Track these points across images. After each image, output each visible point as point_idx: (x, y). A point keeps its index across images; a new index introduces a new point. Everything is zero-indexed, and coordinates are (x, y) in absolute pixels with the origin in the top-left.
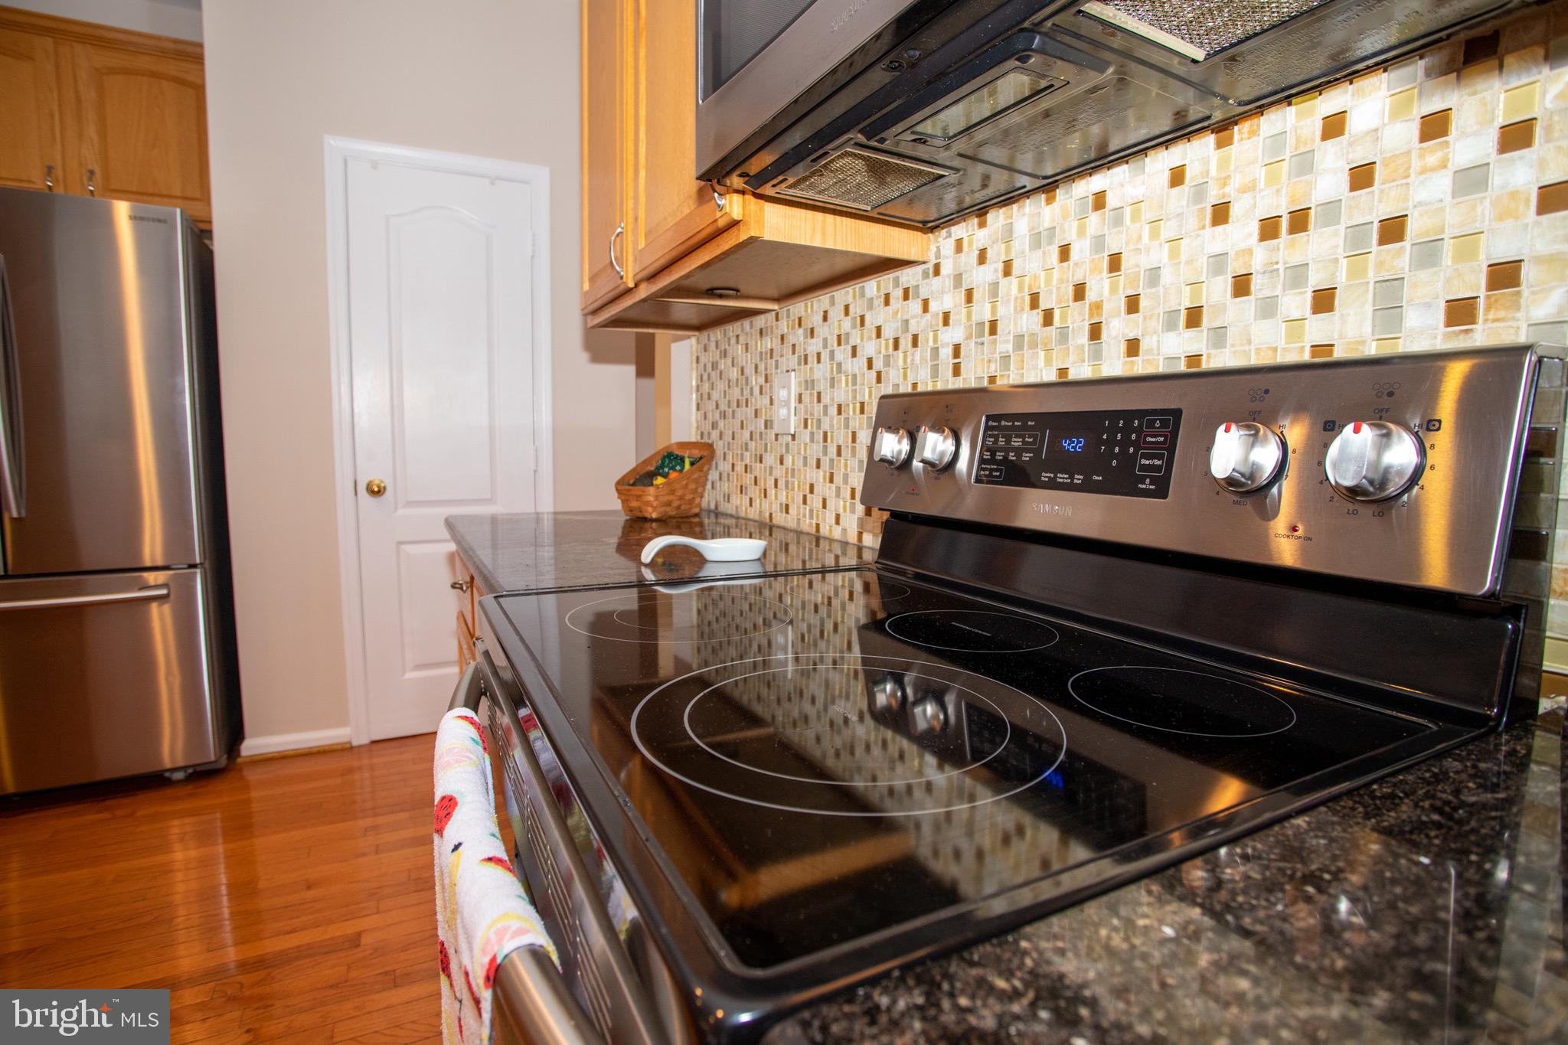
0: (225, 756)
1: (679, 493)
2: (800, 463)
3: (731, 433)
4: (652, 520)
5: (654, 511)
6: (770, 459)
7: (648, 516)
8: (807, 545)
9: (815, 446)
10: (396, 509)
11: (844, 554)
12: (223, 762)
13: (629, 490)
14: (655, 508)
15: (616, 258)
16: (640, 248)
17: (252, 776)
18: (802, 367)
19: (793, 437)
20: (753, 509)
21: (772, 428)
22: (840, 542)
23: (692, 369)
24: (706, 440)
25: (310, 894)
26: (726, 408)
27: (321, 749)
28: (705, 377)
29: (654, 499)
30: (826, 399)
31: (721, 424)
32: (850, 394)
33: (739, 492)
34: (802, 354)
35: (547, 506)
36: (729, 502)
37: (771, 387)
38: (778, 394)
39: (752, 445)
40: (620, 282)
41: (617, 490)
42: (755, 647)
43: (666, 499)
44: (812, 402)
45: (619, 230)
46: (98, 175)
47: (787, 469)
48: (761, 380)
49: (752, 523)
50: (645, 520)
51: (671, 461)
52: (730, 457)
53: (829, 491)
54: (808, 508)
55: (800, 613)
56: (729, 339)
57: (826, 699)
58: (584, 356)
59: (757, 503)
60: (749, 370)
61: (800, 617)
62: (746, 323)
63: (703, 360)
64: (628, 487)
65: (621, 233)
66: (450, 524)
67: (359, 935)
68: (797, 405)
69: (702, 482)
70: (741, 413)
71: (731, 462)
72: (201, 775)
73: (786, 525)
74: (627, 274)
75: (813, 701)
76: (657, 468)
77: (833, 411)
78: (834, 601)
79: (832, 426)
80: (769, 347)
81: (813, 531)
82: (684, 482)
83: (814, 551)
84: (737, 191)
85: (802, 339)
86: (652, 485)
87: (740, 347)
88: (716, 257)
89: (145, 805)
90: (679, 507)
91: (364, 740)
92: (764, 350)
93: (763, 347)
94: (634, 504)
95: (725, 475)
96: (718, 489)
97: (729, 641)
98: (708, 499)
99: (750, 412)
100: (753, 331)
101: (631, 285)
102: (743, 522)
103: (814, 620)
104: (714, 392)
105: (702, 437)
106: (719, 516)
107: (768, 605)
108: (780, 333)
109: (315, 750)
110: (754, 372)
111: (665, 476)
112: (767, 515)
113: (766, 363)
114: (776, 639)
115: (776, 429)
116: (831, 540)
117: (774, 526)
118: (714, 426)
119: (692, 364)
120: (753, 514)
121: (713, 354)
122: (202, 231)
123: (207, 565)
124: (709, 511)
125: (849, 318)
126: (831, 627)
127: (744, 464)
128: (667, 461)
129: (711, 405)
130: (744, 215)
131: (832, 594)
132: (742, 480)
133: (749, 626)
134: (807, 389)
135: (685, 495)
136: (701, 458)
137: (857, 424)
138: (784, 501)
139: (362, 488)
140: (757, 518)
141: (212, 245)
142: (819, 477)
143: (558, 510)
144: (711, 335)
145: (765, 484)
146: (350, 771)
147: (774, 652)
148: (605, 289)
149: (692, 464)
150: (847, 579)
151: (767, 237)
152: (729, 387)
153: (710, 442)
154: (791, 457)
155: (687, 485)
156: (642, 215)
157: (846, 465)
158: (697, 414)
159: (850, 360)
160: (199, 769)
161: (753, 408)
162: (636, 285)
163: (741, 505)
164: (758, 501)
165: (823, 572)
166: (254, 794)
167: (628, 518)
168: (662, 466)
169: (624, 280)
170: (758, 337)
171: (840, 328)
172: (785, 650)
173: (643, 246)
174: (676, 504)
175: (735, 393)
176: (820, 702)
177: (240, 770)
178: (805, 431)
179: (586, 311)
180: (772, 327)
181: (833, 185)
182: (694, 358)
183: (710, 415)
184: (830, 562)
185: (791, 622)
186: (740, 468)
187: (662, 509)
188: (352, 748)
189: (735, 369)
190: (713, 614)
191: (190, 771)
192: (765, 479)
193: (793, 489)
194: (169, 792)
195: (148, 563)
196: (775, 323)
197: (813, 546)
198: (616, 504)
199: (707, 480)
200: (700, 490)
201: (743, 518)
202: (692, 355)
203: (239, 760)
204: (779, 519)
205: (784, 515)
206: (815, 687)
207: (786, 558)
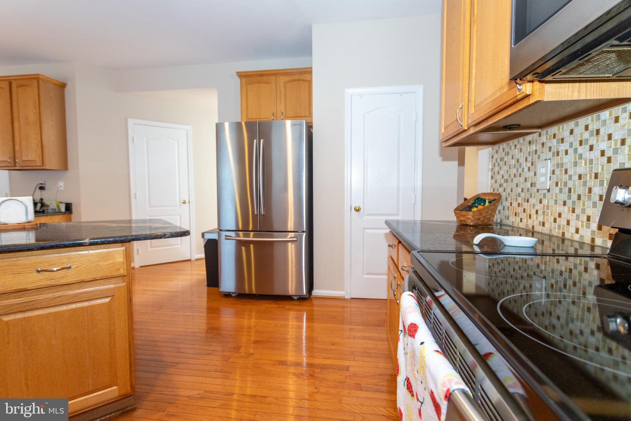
0: (308, 294)
1: (484, 215)
2: (552, 203)
3: (510, 189)
4: (470, 226)
5: (471, 222)
6: (532, 201)
7: (469, 224)
8: (556, 242)
9: (562, 195)
10: (364, 216)
11: (582, 248)
12: (307, 296)
13: (460, 213)
14: (472, 221)
15: (459, 118)
16: (472, 113)
17: (315, 302)
18: (555, 157)
19: (549, 191)
20: (522, 223)
21: (535, 186)
22: (579, 242)
23: (489, 161)
24: (496, 192)
25: (333, 347)
26: (508, 178)
27: (335, 297)
28: (496, 164)
29: (470, 217)
30: (570, 172)
31: (505, 185)
32: (588, 169)
33: (514, 215)
34: (556, 151)
35: (418, 218)
36: (508, 219)
37: (535, 168)
38: (540, 171)
39: (523, 195)
40: (461, 128)
41: (455, 212)
42: (522, 287)
43: (477, 217)
44: (561, 174)
45: (461, 106)
46: (284, 113)
47: (544, 206)
48: (529, 164)
49: (521, 230)
50: (467, 225)
51: (479, 201)
52: (509, 199)
53: (572, 217)
54: (557, 224)
55: (551, 274)
56: (511, 147)
57: (567, 319)
58: (440, 159)
59: (524, 221)
60: (522, 160)
61: (551, 276)
62: (521, 139)
63: (495, 157)
64: (459, 211)
65: (462, 107)
66: (387, 222)
67: (349, 366)
68: (551, 175)
69: (494, 211)
70: (516, 180)
71: (510, 201)
72: (302, 299)
73: (543, 232)
74: (464, 125)
75: (558, 318)
76: (472, 204)
77: (576, 178)
78: (574, 271)
79: (574, 185)
80: (535, 149)
81: (561, 235)
82: (487, 210)
83: (561, 246)
84: (529, 82)
85: (555, 144)
86: (471, 211)
87: (517, 150)
88: (515, 112)
89: (287, 305)
90: (483, 221)
91: (349, 297)
92: (531, 151)
93: (531, 149)
94: (462, 218)
95: (506, 208)
96: (502, 213)
97: (506, 281)
98: (497, 218)
99: (522, 179)
100: (525, 142)
101: (466, 128)
102: (516, 229)
103: (561, 279)
104: (501, 171)
105: (494, 191)
106: (502, 226)
107: (530, 267)
108: (542, 142)
109: (334, 297)
110: (525, 161)
111: (477, 207)
112: (531, 226)
113: (533, 157)
114: (535, 284)
115: (538, 186)
116: (572, 241)
117: (535, 232)
118: (501, 186)
119: (489, 158)
120: (522, 225)
121: (501, 154)
122: (310, 126)
123: (307, 232)
124: (497, 223)
125: (588, 131)
126: (572, 283)
127: (517, 203)
128: (477, 201)
129: (499, 177)
130: (532, 92)
131: (572, 267)
132: (516, 210)
133: (519, 276)
134: (558, 168)
135: (486, 215)
136: (494, 200)
137: (592, 184)
138: (542, 220)
139: (353, 209)
140: (524, 227)
141: (312, 130)
142: (565, 210)
143: (423, 220)
144: (500, 146)
145: (530, 212)
146: (343, 307)
147: (533, 290)
148: (453, 131)
149: (490, 202)
150: (583, 261)
151: (546, 99)
152: (510, 168)
153: (498, 193)
154: (547, 200)
155: (487, 212)
156: (473, 99)
157: (584, 205)
158: (491, 181)
159: (588, 152)
160: (301, 297)
161: (524, 178)
162: (468, 128)
163: (515, 221)
164: (526, 220)
165: (567, 256)
166: (315, 308)
167: (459, 224)
168: (474, 203)
169: (463, 127)
170: (528, 145)
171: (582, 137)
172: (541, 290)
173: (473, 112)
174: (482, 219)
175: (514, 171)
176: (563, 320)
177: (312, 300)
178: (556, 187)
179: (442, 141)
180: (537, 140)
181: (590, 68)
182: (491, 156)
183: (498, 181)
184: (571, 251)
185: (545, 277)
186: (515, 204)
187: (476, 221)
188: (345, 299)
189: (514, 160)
190: (498, 268)
191: (299, 297)
192: (530, 210)
193: (548, 215)
194: (293, 302)
195: (289, 230)
196: (538, 137)
197: (560, 243)
198: (454, 219)
199: (497, 209)
200: (493, 214)
201: (516, 227)
202: (490, 155)
203: (311, 296)
204: (538, 228)
205: (541, 227)
206: (560, 311)
207: (542, 247)
